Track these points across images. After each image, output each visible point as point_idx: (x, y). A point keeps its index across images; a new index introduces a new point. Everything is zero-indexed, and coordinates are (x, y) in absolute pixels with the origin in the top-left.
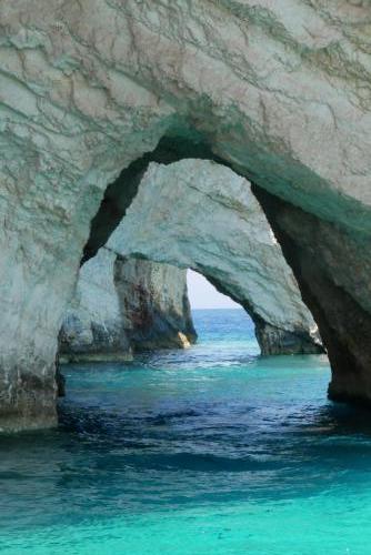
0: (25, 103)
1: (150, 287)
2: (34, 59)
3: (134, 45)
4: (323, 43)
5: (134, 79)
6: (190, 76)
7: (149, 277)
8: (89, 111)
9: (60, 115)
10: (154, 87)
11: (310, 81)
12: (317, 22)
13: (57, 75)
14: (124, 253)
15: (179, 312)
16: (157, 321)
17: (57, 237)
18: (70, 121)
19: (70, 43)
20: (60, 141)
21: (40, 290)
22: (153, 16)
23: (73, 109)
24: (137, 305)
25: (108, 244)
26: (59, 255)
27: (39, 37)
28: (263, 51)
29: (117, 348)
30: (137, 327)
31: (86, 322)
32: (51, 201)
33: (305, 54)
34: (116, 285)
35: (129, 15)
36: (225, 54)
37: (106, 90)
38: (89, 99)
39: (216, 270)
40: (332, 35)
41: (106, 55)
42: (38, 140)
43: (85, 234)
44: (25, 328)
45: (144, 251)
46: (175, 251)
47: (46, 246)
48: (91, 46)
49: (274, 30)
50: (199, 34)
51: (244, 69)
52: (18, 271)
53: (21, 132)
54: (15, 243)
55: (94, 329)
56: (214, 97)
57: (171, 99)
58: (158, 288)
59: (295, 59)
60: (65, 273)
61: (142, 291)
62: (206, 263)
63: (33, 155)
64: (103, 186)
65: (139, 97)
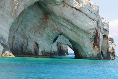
0: (49, 32)
1: (62, 47)
2: (50, 29)
3: (57, 28)
4: (71, 29)
5: (57, 30)
6: (61, 31)
7: (62, 45)
8: (54, 33)
9: (51, 33)
10: (59, 31)
11: (70, 31)
12: (71, 27)
13: (51, 30)
14: (58, 42)
15: (66, 51)
16: (62, 52)
17: (51, 42)
18: (52, 33)
19: (53, 28)
20: (51, 35)
21: (49, 46)
22: (59, 26)
23: (52, 32)
24: (60, 49)
25: (56, 41)
26: (51, 43)
27: (50, 27)
28: (67, 29)
29: (56, 54)
30: (60, 52)
31: (53, 51)
32: (50, 39)
33: (70, 30)
34: (57, 46)
35: (57, 26)
36: (64, 29)
37: (55, 31)
38: (54, 32)
39: (70, 45)
40: (72, 28)
41: (55, 29)
42: (50, 35)
43: (53, 42)
44: (48, 49)
45: (61, 42)
46: (64, 42)
47: (50, 43)
48: (54, 28)
49: (68, 28)
50: (62, 28)
51: (65, 30)
52: (47, 44)
53: (49, 34)
54: (47, 42)
55: (54, 52)
56: (63, 32)
57: (60, 32)
58: (63, 47)
59: (69, 30)
60: (51, 45)
61: (61, 47)
62: (68, 44)
63: (49, 36)
64: (54, 38)
65: (57, 32)
